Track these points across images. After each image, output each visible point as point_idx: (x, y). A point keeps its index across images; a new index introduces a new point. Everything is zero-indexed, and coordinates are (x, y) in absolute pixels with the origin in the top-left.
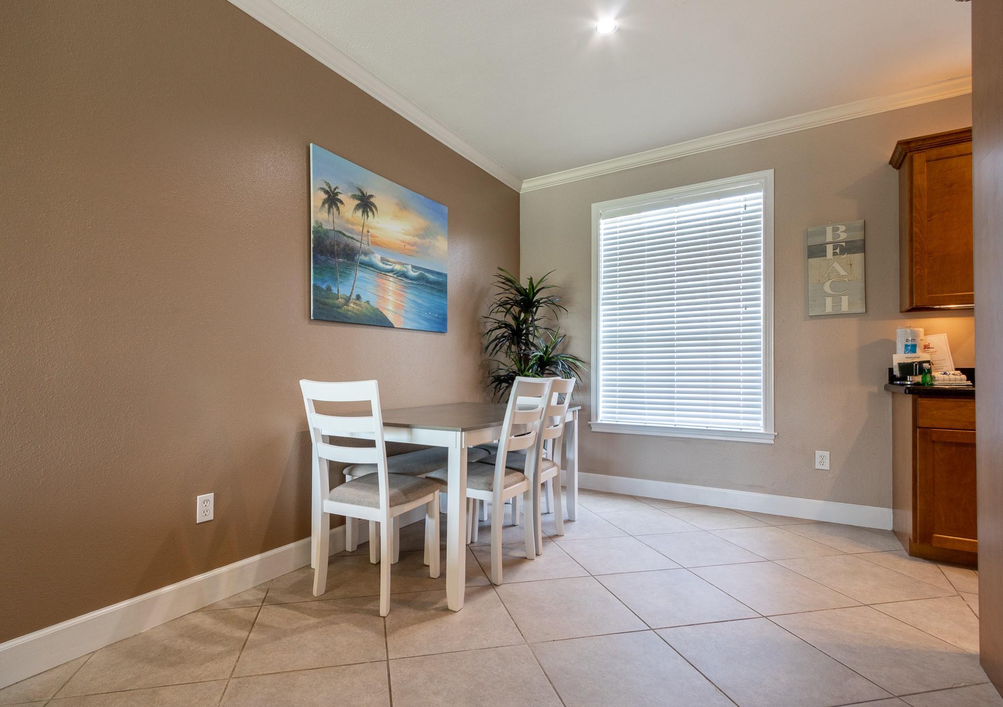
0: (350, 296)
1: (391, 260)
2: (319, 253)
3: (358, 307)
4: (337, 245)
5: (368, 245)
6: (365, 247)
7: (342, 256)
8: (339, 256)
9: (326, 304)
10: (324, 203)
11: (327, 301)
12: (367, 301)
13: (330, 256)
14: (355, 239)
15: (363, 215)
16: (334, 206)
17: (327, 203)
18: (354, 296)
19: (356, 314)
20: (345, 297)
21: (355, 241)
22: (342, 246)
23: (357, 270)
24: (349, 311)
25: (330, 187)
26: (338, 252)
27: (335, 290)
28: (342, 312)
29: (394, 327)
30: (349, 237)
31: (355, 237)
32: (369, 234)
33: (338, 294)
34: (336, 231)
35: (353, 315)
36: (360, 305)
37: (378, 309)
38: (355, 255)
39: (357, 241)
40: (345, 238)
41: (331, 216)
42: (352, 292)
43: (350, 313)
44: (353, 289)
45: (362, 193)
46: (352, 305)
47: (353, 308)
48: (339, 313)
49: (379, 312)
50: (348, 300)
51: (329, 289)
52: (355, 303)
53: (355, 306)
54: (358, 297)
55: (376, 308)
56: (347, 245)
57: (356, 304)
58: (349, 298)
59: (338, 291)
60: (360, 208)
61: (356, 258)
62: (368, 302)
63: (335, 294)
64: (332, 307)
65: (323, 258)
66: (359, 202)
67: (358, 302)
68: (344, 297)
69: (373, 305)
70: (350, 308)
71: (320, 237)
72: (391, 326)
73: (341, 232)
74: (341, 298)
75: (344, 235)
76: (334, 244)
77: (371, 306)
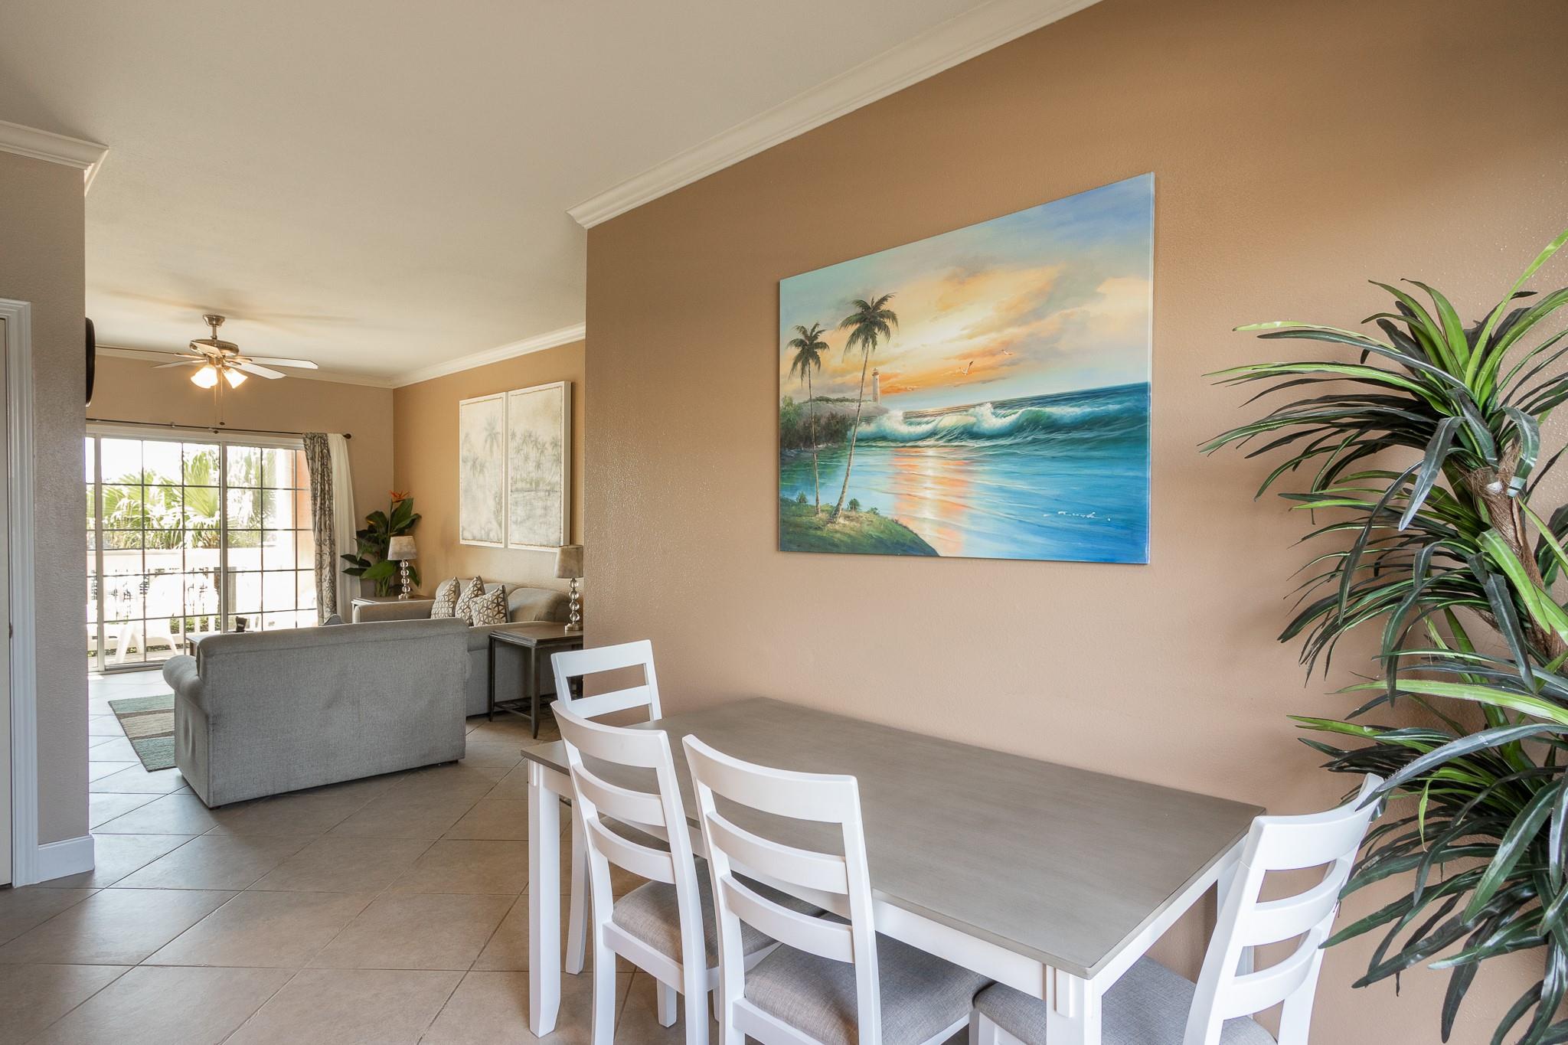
0: (839, 504)
1: (930, 410)
2: (787, 447)
3: (853, 524)
4: (815, 423)
5: (875, 399)
6: (868, 406)
7: (824, 439)
8: (818, 441)
9: (797, 525)
10: (795, 364)
11: (798, 519)
12: (872, 509)
13: (804, 446)
14: (847, 400)
15: (864, 346)
16: (810, 361)
17: (799, 361)
18: (845, 505)
19: (850, 536)
20: (830, 509)
21: (847, 403)
22: (823, 421)
23: (851, 455)
24: (836, 532)
25: (804, 331)
26: (818, 435)
27: (811, 500)
28: (825, 535)
29: (939, 556)
30: (837, 400)
31: (847, 395)
32: (878, 377)
33: (817, 506)
34: (814, 401)
35: (845, 539)
36: (857, 519)
37: (897, 522)
38: (847, 428)
39: (852, 401)
40: (830, 405)
41: (806, 378)
42: (841, 498)
43: (838, 535)
44: (843, 492)
45: (863, 305)
46: (841, 520)
47: (844, 525)
48: (821, 538)
49: (899, 528)
50: (834, 512)
51: (802, 500)
52: (847, 517)
53: (847, 523)
54: (854, 505)
55: (893, 521)
56: (833, 416)
57: (849, 517)
58: (837, 509)
59: (817, 500)
60: (858, 337)
61: (848, 432)
62: (874, 511)
63: (812, 506)
64: (806, 529)
65: (793, 453)
66: (858, 325)
67: (853, 514)
68: (827, 508)
69: (885, 516)
70: (837, 527)
71: (789, 420)
72: (929, 552)
73: (821, 399)
74: (823, 511)
75: (828, 400)
76: (810, 424)
77: (882, 517)
